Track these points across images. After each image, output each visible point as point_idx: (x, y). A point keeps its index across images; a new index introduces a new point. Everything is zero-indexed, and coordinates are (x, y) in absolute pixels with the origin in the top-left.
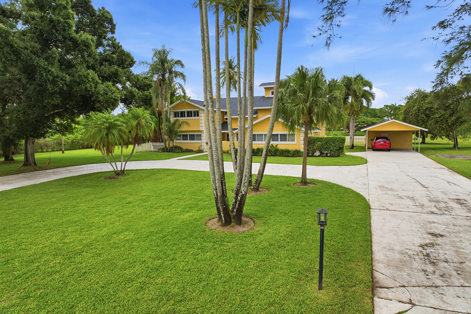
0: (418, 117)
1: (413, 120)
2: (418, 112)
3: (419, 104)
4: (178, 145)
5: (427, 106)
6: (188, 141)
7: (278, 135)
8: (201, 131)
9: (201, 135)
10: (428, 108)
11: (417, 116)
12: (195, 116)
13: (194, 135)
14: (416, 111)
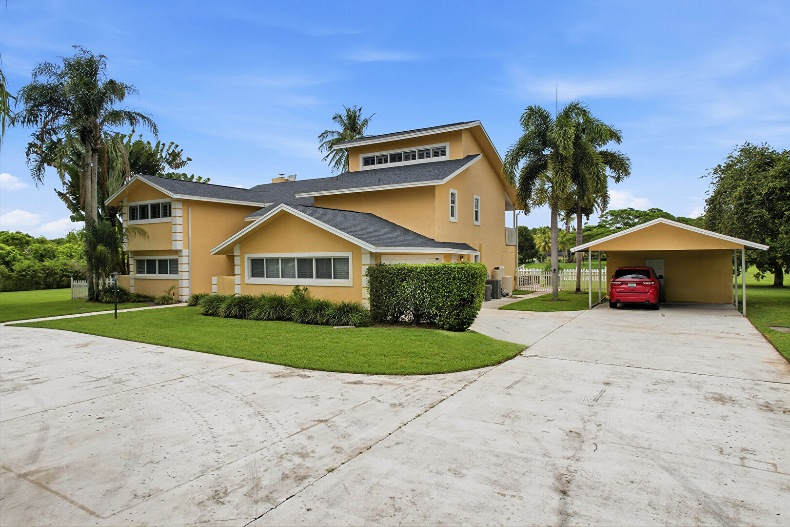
0: (747, 215)
1: (733, 224)
2: (747, 203)
3: (749, 179)
5: (771, 184)
6: (157, 276)
7: (311, 260)
8: (177, 252)
9: (177, 260)
10: (774, 188)
11: (742, 213)
12: (165, 216)
13: (166, 260)
14: (740, 198)
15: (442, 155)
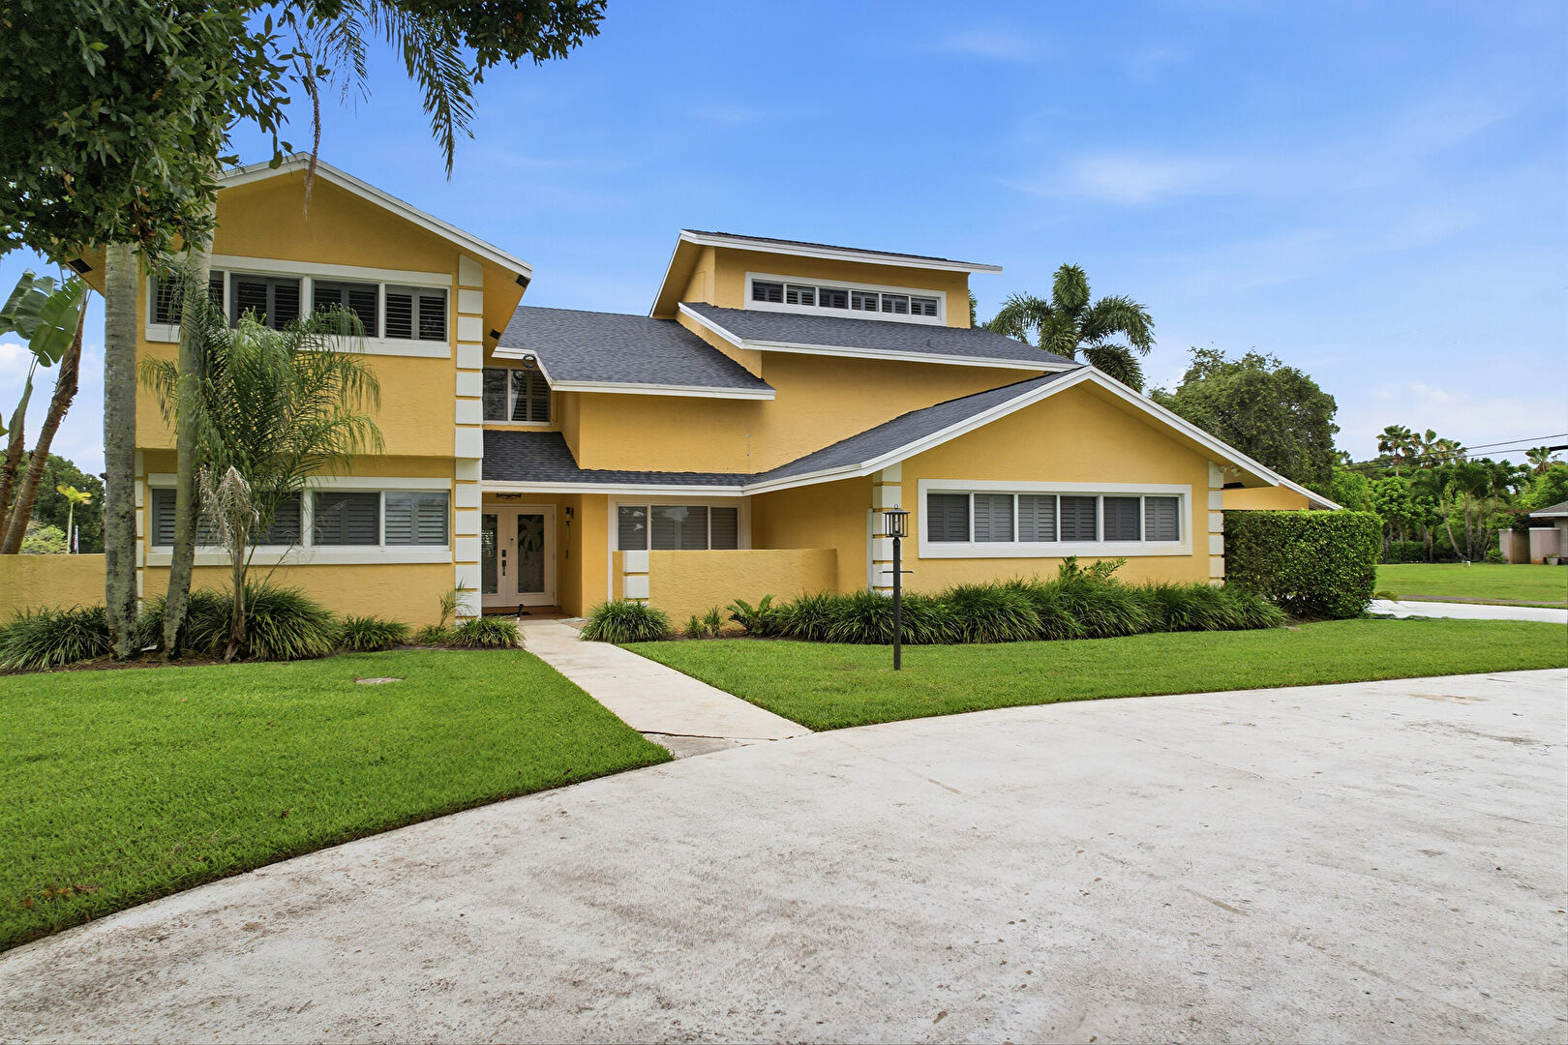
4: (282, 584)
7: (1092, 500)
9: (448, 494)
12: (399, 328)
13: (374, 494)
15: (927, 314)
